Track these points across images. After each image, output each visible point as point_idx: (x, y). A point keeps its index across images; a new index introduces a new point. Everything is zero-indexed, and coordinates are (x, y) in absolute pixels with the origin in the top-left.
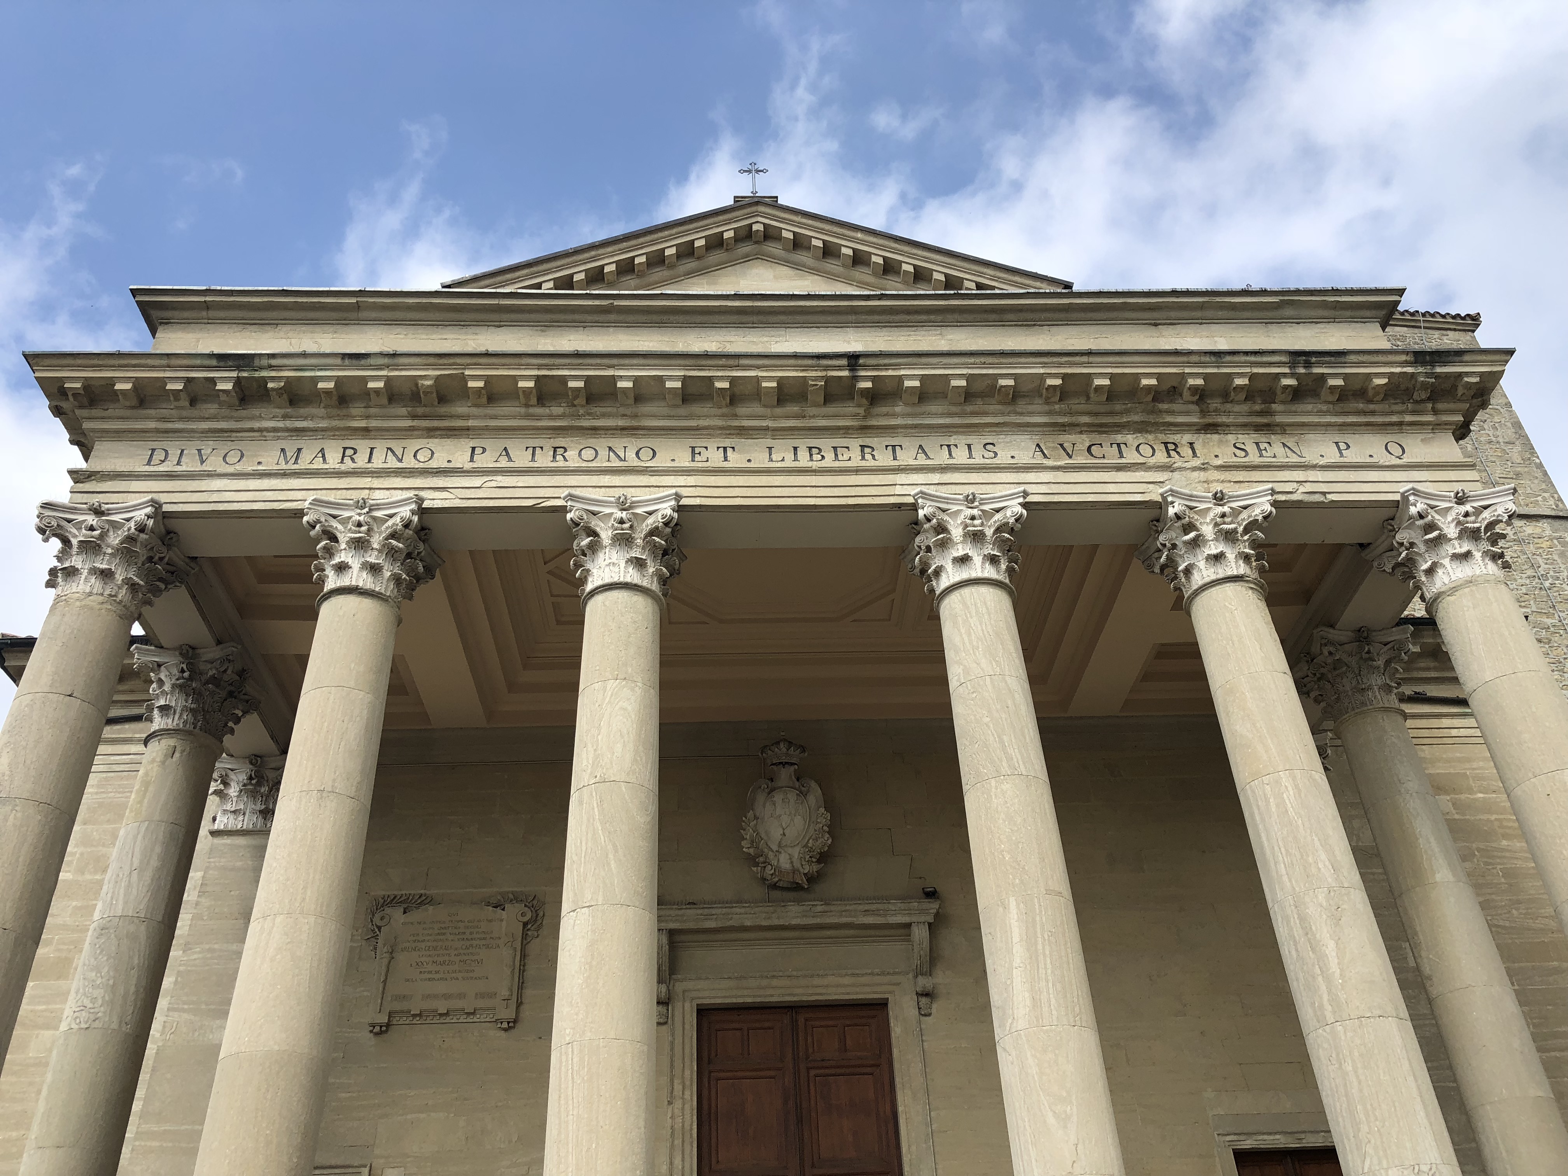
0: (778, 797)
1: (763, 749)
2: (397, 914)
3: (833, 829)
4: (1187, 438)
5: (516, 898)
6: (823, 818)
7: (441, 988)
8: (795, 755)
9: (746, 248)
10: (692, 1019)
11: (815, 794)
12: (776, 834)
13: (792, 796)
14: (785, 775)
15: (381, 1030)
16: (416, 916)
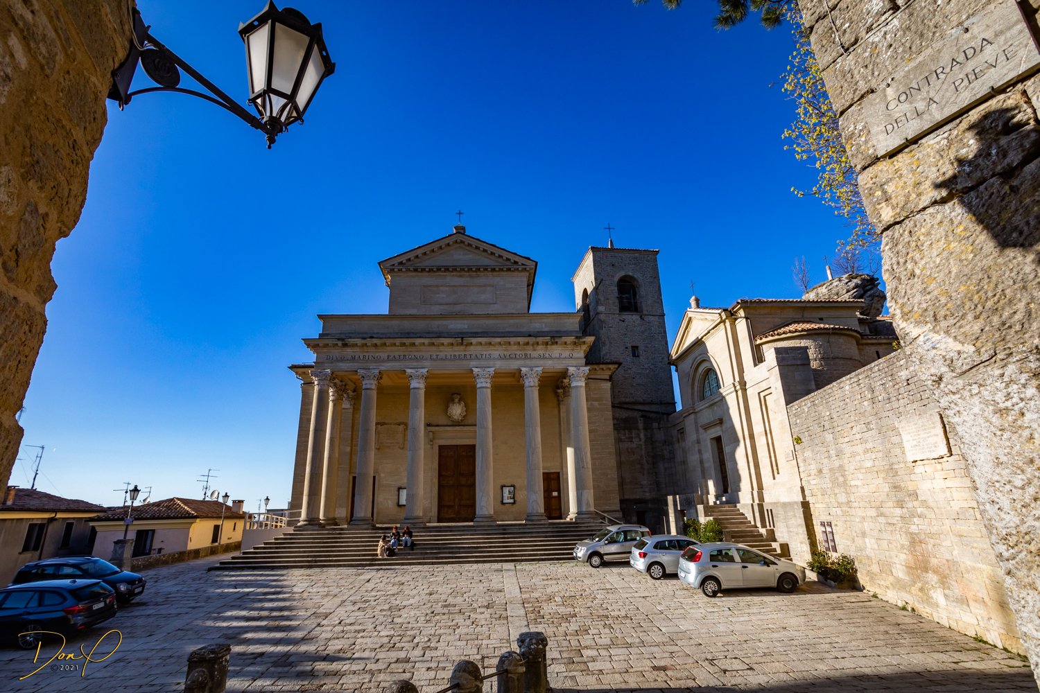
0: (455, 405)
1: (453, 394)
2: (379, 426)
3: (466, 411)
4: (530, 352)
5: (402, 423)
6: (465, 409)
7: (389, 441)
8: (459, 396)
9: (457, 245)
10: (438, 448)
11: (463, 403)
12: (454, 412)
13: (458, 404)
14: (456, 400)
15: (378, 449)
16: (383, 427)
